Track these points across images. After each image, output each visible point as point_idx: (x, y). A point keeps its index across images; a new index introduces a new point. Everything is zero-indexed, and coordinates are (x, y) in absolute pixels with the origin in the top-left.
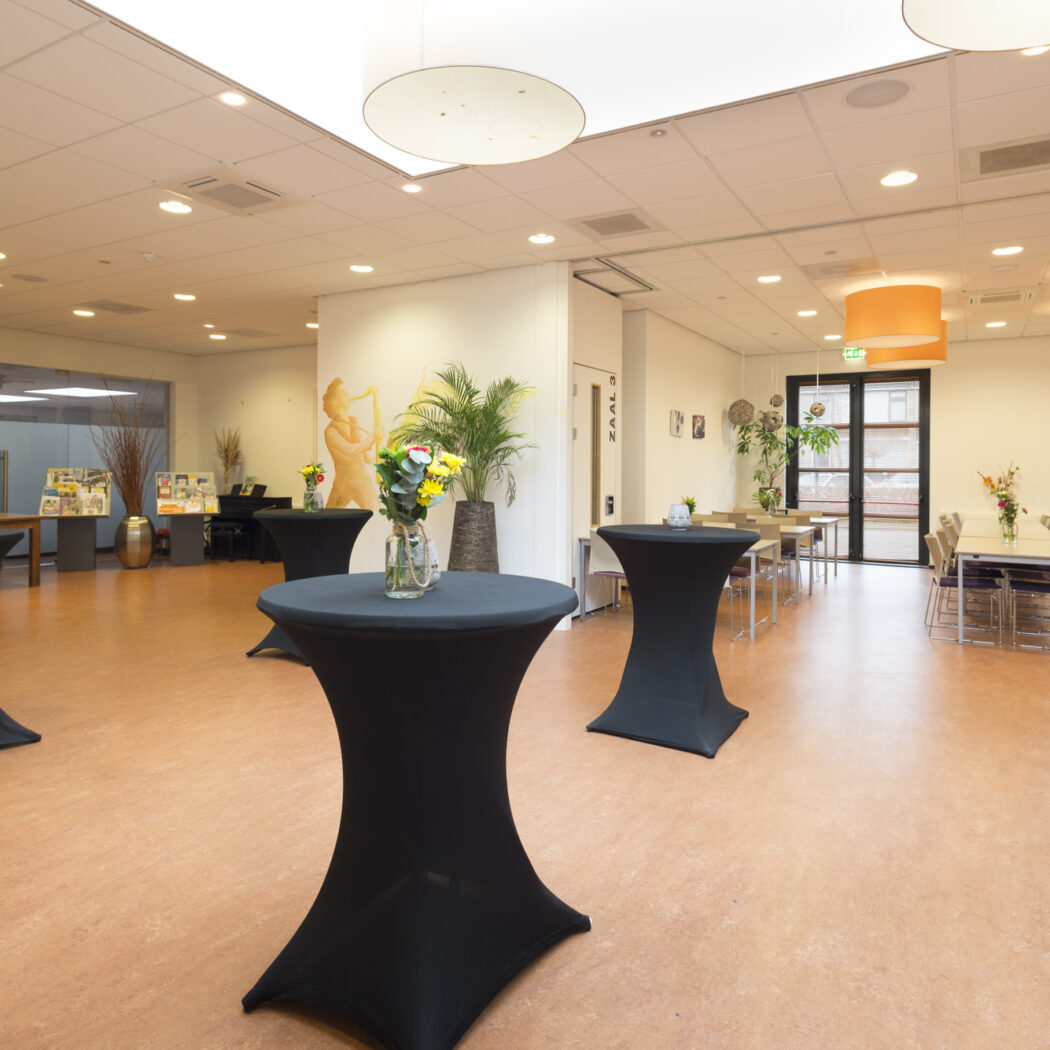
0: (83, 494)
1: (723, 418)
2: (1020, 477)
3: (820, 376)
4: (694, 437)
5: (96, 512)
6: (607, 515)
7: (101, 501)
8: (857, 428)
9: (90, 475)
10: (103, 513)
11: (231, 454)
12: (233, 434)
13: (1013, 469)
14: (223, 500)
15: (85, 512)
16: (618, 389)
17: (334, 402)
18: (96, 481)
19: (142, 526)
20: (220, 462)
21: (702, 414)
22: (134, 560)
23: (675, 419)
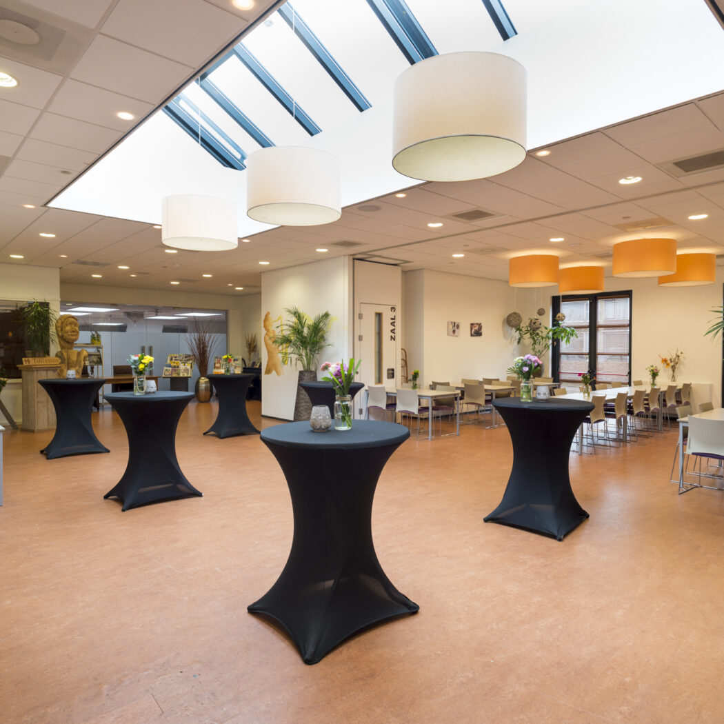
0: (182, 367)
1: (503, 323)
2: (684, 358)
3: (563, 296)
4: (472, 335)
5: (186, 375)
6: (388, 378)
7: (188, 370)
8: (593, 327)
9: (186, 357)
10: (189, 375)
11: (252, 346)
12: (254, 335)
13: (679, 354)
14: (245, 370)
15: (181, 375)
16: (398, 314)
17: (267, 323)
18: (188, 360)
19: (206, 382)
20: (246, 350)
21: (478, 322)
22: (203, 399)
23: (451, 327)
